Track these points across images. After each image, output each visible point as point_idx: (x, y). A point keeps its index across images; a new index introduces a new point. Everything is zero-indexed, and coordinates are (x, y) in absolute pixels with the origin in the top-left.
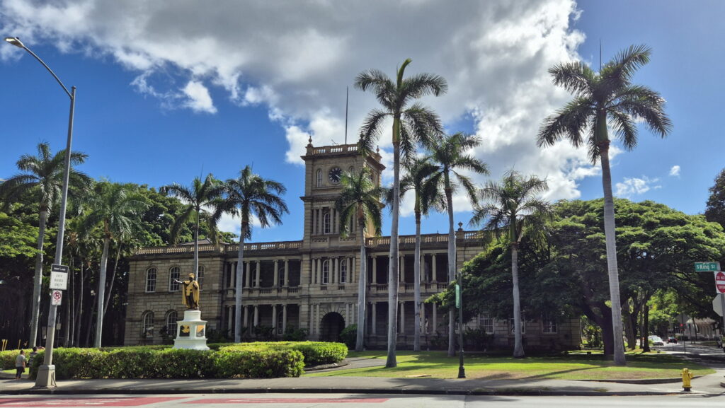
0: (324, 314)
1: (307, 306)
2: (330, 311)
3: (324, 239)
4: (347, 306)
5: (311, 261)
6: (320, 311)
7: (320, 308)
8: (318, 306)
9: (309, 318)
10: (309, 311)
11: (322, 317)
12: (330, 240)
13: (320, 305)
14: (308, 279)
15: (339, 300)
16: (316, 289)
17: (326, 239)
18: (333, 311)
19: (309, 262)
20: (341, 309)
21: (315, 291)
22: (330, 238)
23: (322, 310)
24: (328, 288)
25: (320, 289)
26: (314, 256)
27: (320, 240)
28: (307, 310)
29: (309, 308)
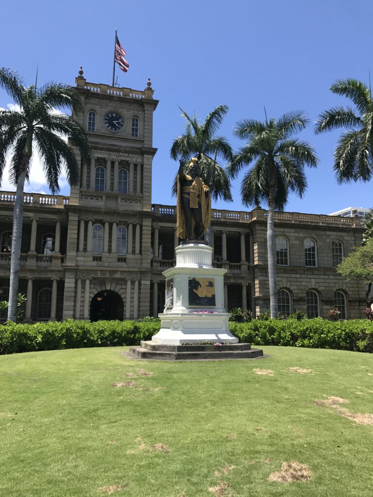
0: (96, 292)
1: (73, 281)
2: (104, 289)
3: (99, 197)
4: (129, 283)
5: (79, 222)
6: (90, 288)
7: (90, 284)
8: (88, 282)
9: (75, 297)
10: (76, 287)
11: (92, 296)
12: (106, 199)
13: (90, 281)
14: (75, 246)
15: (118, 276)
16: (86, 259)
17: (101, 197)
18: (108, 288)
19: (77, 223)
20: (119, 287)
21: (85, 261)
22: (106, 196)
23: (92, 286)
24: (104, 259)
25: (91, 259)
26: (84, 217)
27: (92, 197)
28: (73, 285)
29: (76, 283)
